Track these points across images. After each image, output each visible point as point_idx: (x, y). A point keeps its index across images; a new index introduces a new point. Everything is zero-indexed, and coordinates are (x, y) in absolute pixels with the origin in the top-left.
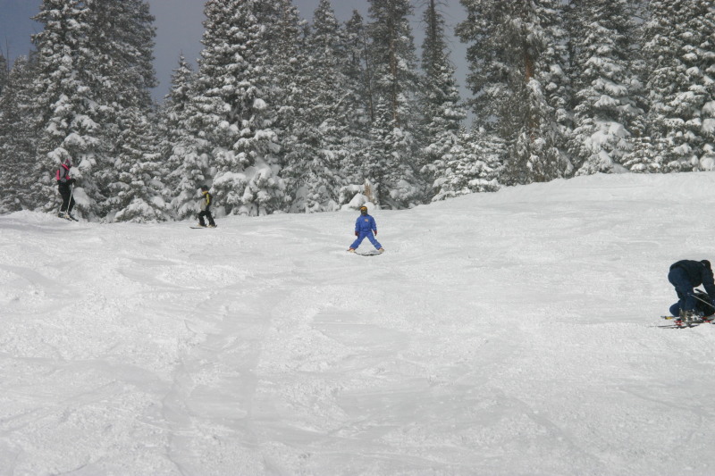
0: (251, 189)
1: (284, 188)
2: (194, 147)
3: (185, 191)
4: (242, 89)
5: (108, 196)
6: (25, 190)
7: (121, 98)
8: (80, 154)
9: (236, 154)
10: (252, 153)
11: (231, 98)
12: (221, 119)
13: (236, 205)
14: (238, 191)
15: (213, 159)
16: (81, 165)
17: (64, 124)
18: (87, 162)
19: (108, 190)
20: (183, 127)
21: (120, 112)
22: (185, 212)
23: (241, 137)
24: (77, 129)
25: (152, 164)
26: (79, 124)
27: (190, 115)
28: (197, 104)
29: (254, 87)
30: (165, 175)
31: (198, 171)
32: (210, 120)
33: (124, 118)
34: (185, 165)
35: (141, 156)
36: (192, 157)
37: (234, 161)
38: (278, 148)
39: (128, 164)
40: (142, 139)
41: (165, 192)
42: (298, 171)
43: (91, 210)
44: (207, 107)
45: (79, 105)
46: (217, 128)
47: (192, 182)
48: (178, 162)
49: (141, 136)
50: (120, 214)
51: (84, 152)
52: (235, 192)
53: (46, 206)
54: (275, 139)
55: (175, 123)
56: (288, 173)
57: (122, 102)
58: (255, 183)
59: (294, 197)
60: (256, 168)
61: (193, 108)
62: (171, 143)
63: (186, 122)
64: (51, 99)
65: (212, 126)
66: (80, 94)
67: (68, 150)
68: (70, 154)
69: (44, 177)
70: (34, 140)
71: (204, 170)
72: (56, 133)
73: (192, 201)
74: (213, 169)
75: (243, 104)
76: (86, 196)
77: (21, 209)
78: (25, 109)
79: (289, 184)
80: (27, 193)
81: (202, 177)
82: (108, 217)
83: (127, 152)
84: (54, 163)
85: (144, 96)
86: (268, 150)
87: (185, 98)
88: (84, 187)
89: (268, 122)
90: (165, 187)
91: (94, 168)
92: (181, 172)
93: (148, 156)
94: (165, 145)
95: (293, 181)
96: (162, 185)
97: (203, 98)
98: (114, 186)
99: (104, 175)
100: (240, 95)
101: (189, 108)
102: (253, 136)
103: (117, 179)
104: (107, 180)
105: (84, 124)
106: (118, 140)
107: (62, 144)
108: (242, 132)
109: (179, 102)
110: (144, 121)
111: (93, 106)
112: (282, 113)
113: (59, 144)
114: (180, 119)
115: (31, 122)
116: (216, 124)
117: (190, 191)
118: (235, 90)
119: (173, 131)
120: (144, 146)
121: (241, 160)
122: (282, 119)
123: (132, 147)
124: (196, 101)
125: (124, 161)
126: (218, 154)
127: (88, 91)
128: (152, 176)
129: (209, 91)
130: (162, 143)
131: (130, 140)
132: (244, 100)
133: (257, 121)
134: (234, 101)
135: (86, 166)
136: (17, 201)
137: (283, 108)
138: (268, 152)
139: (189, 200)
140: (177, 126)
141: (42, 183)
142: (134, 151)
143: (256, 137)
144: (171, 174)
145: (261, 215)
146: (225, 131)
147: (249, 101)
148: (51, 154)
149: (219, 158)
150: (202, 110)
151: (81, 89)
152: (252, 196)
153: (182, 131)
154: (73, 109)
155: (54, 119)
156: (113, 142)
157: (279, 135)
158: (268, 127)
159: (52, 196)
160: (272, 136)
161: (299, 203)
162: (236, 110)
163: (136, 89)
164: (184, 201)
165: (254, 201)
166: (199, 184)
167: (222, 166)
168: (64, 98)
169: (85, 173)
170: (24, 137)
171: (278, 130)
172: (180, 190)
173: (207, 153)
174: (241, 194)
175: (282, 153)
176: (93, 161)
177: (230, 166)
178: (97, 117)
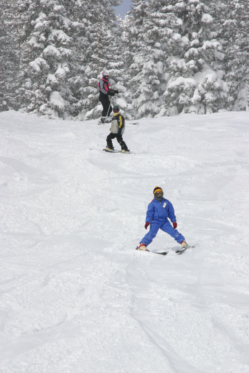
0: (199, 91)
1: (228, 90)
2: (151, 56)
3: (143, 93)
4: (192, 5)
5: (79, 99)
6: (11, 94)
7: (90, 15)
8: (56, 63)
9: (187, 62)
10: (201, 61)
11: (183, 13)
12: (174, 32)
13: (186, 105)
14: (188, 93)
15: (167, 66)
16: (57, 72)
17: (43, 38)
18: (62, 70)
19: (79, 94)
20: (142, 39)
21: (89, 27)
22: (144, 111)
23: (191, 47)
24: (53, 42)
25: (116, 71)
26: (55, 38)
27: (148, 28)
28: (154, 19)
29: (202, 4)
30: (127, 80)
31: (155, 77)
32: (165, 33)
33: (92, 32)
34: (144, 71)
35: (107, 64)
36: (149, 65)
37: (185, 68)
38: (222, 56)
39: (96, 71)
40: (108, 50)
41: (127, 94)
42: (239, 75)
43: (66, 110)
44: (162, 22)
45: (55, 23)
46: (171, 40)
47: (149, 86)
48: (138, 69)
49: (107, 47)
50: (89, 113)
51: (59, 61)
52: (186, 94)
53: (28, 107)
54: (220, 48)
55: (136, 36)
56: (231, 78)
57: (90, 18)
58: (203, 86)
59: (236, 97)
60: (204, 73)
61: (151, 23)
62: (133, 54)
63: (144, 35)
64: (31, 16)
65: (166, 38)
66: (56, 12)
67: (46, 60)
68: (48, 63)
69: (27, 83)
70: (18, 52)
71: (159, 76)
72: (36, 45)
73: (150, 102)
74: (167, 75)
75: (193, 19)
76: (62, 99)
77: (8, 110)
78: (10, 25)
79: (231, 87)
80: (13, 96)
81: (158, 82)
82: (79, 116)
83: (95, 61)
84: (35, 71)
85: (109, 14)
86: (214, 58)
87: (143, 14)
88: (59, 91)
89: (214, 34)
90: (127, 90)
91: (69, 75)
92: (140, 77)
93: (113, 64)
94: (127, 54)
95: (236, 84)
96: (124, 89)
97: (159, 14)
98: (85, 89)
99: (76, 81)
100: (191, 11)
101: (147, 23)
102: (201, 46)
103: (87, 84)
104: (78, 85)
105: (59, 38)
106: (88, 51)
107: (41, 55)
108: (192, 43)
109: (139, 17)
110: (109, 34)
111: (67, 22)
112: (227, 26)
113: (39, 54)
114: (139, 33)
115: (16, 36)
116: (170, 37)
117: (147, 93)
118: (186, 7)
119: (133, 43)
120: (109, 56)
121: (191, 66)
122: (227, 31)
123: (99, 57)
124: (153, 17)
125: (93, 68)
126: (172, 62)
127: (62, 9)
128: (116, 81)
129: (164, 8)
130: (125, 53)
131: (97, 51)
132: (194, 15)
133: (204, 33)
134: (185, 16)
135: (61, 73)
136: (5, 103)
137: (227, 21)
138: (214, 59)
139: (147, 101)
140: (137, 38)
141: (25, 88)
142: (101, 60)
143: (204, 47)
144: (132, 80)
145: (208, 113)
146: (177, 42)
147: (198, 16)
148: (32, 63)
149: (172, 65)
150: (158, 25)
151: (57, 7)
152: (200, 97)
153: (141, 42)
154: (50, 25)
155: (35, 33)
156: (83, 53)
157: (224, 45)
158: (214, 38)
159: (33, 98)
160: (218, 46)
161: (240, 102)
162: (187, 24)
163: (102, 7)
164: (143, 102)
165: (202, 101)
166: (155, 87)
167: (175, 72)
168: (42, 15)
169: (60, 80)
170: (9, 49)
171: (223, 41)
172: (140, 92)
173: (162, 61)
174: (191, 96)
175: (226, 60)
176: (67, 69)
177: (181, 72)
178: (71, 31)
